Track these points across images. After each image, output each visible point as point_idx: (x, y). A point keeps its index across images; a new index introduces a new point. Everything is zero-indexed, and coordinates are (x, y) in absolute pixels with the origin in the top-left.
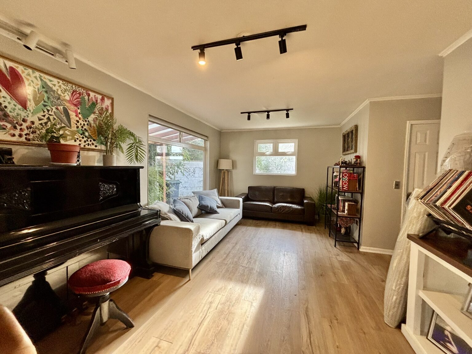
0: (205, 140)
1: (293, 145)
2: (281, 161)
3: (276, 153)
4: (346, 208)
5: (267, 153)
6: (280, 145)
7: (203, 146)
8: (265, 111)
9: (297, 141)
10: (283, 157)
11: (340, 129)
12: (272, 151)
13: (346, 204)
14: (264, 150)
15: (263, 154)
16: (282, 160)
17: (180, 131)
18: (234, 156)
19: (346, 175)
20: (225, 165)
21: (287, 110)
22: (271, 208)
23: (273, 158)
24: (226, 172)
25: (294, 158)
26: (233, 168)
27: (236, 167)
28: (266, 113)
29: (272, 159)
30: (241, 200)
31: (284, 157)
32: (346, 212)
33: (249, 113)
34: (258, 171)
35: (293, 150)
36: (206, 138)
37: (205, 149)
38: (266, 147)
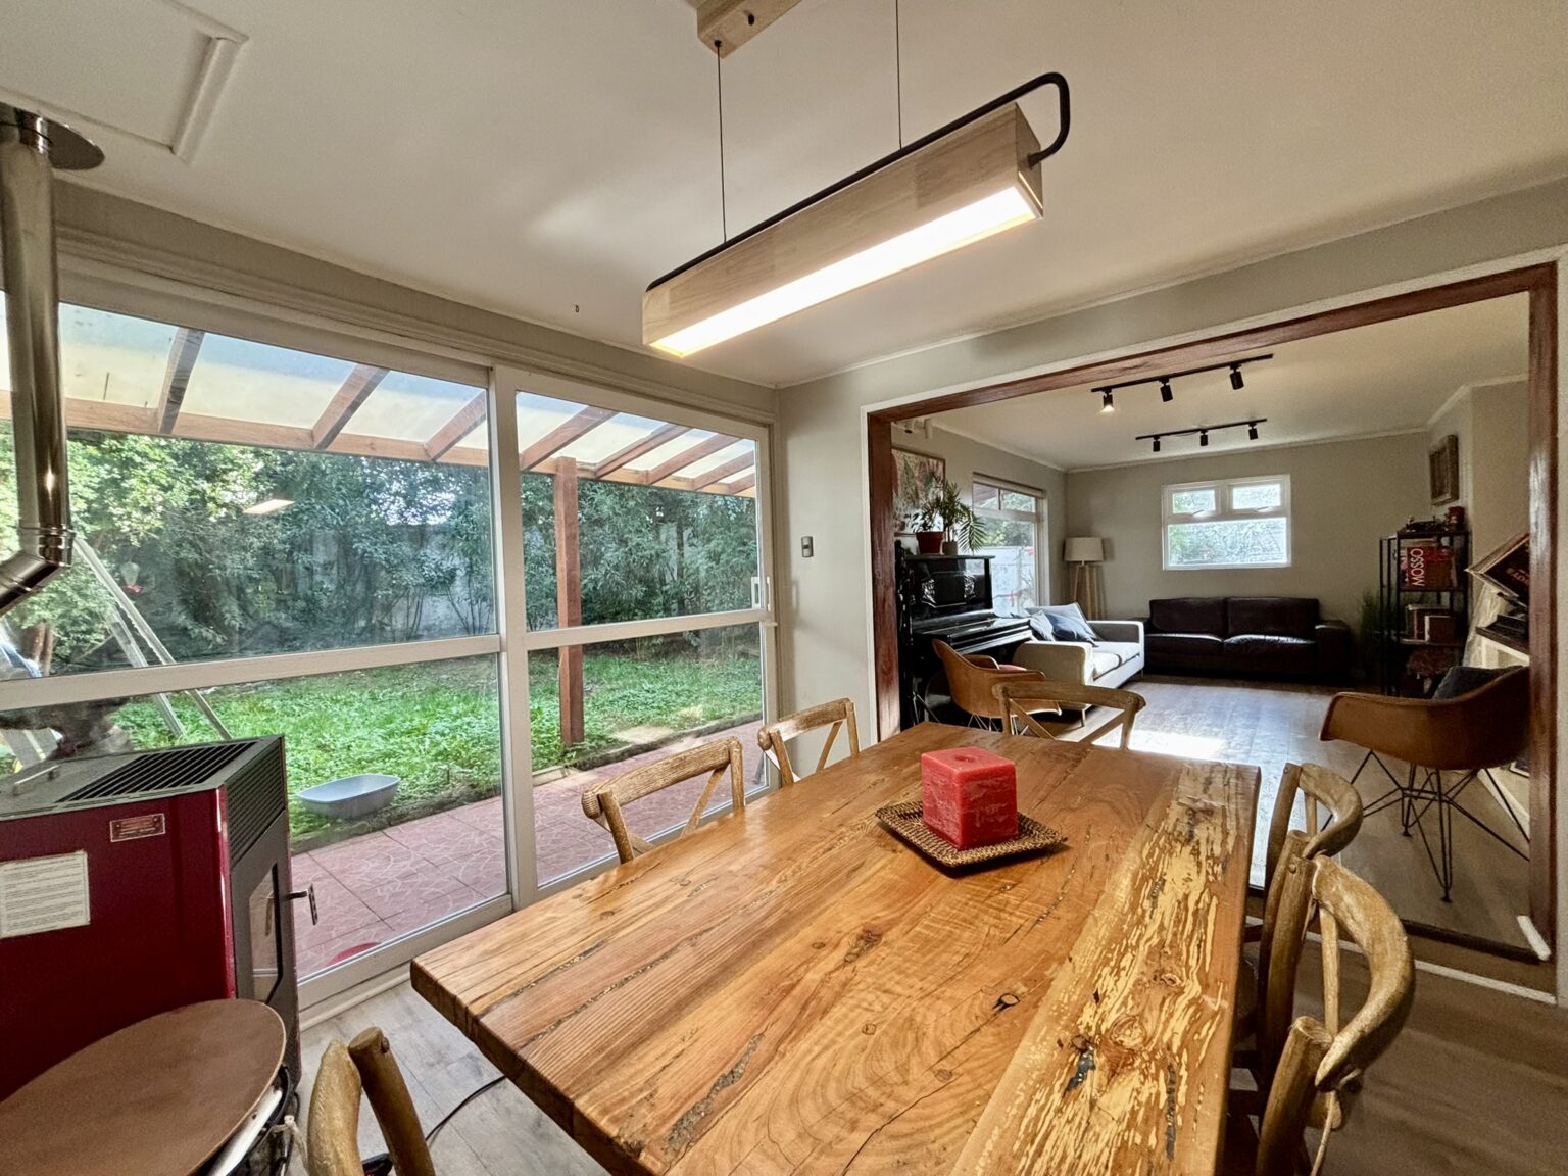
0: (1037, 499)
1: (1276, 489)
2: (1243, 532)
3: (1225, 512)
4: (1427, 627)
5: (1200, 515)
6: (1237, 493)
7: (1034, 511)
8: (1196, 430)
9: (1287, 479)
10: (1245, 521)
11: (1428, 435)
12: (1214, 509)
13: (1427, 618)
14: (1189, 509)
15: (1188, 519)
16: (1246, 530)
17: (1000, 489)
18: (1107, 530)
19: (1417, 553)
20: (1083, 550)
21: (1252, 423)
22: (1222, 644)
23: (1218, 525)
24: (1087, 567)
25: (1283, 522)
26: (1105, 558)
27: (1112, 557)
28: (1199, 434)
29: (1216, 528)
30: (1141, 625)
31: (1251, 522)
32: (1427, 637)
33: (1156, 437)
34: (1173, 561)
35: (1278, 504)
36: (1039, 494)
37: (1038, 518)
38: (1195, 500)
